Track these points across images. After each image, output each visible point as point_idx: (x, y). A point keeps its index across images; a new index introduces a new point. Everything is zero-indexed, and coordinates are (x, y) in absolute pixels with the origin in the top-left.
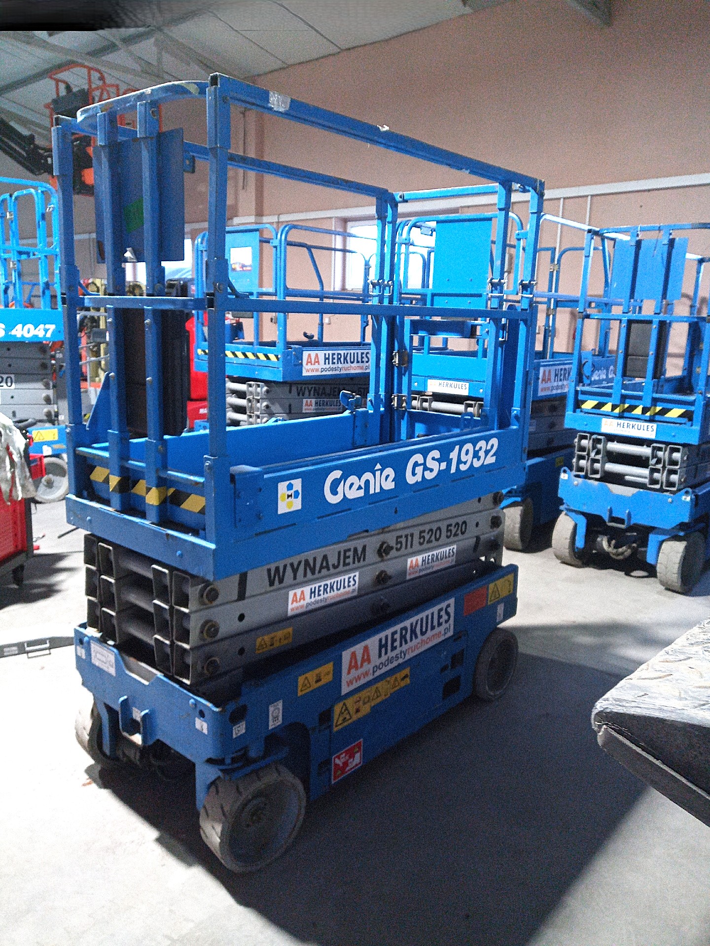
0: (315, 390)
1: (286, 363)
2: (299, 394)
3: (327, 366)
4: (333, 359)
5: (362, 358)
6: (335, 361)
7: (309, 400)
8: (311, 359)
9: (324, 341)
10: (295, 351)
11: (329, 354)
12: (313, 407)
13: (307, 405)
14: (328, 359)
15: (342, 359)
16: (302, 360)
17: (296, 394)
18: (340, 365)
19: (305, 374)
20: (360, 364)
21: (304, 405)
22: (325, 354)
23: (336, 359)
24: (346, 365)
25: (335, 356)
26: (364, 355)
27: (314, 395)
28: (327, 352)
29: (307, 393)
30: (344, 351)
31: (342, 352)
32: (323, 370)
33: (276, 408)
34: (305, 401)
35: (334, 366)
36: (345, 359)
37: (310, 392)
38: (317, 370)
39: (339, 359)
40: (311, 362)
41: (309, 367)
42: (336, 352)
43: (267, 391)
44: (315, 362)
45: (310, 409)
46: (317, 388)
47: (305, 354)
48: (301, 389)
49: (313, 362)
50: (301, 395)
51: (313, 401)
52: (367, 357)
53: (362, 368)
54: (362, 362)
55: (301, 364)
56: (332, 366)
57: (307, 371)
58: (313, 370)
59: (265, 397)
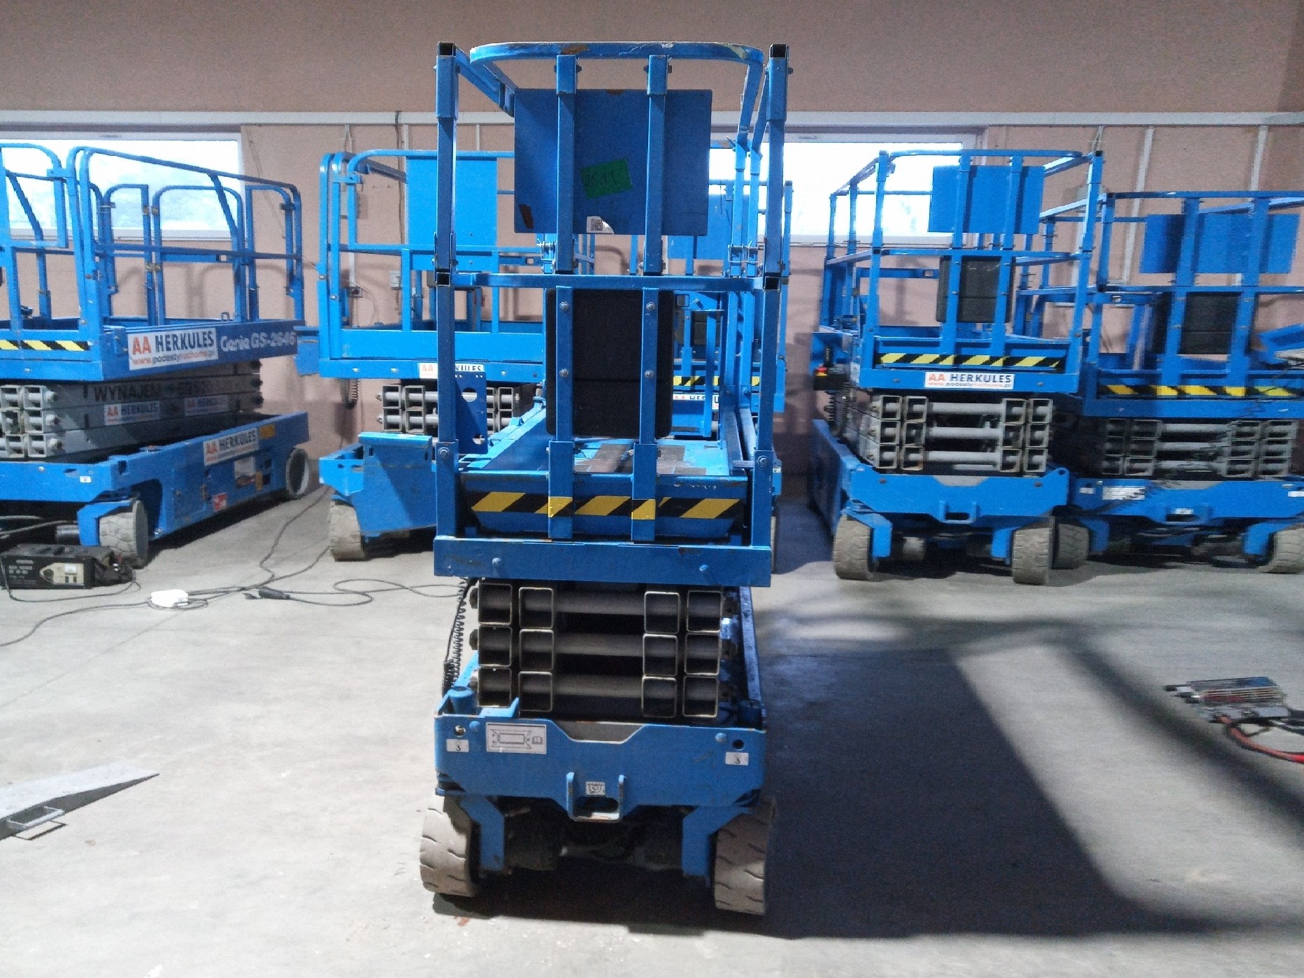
0: (120, 390)
1: (106, 352)
2: (97, 399)
3: (161, 354)
4: (168, 343)
5: (205, 339)
6: (171, 346)
7: (112, 406)
8: (139, 345)
9: (54, 318)
10: (116, 334)
11: (161, 336)
12: (120, 416)
13: (110, 414)
14: (161, 344)
15: (179, 345)
16: (127, 347)
17: (94, 398)
18: (177, 352)
19: (133, 367)
20: (204, 349)
21: (106, 414)
22: (157, 337)
23: (172, 343)
24: (184, 352)
25: (170, 340)
26: (206, 336)
27: (119, 399)
28: (159, 334)
29: (109, 395)
30: (181, 332)
31: (178, 333)
32: (156, 360)
33: (67, 422)
34: (106, 407)
35: (170, 353)
36: (183, 342)
37: (113, 393)
38: (148, 361)
39: (175, 343)
40: (139, 350)
41: (138, 356)
42: (170, 333)
43: (55, 398)
44: (145, 349)
45: (116, 420)
46: (122, 388)
47: (131, 338)
48: (101, 391)
49: (142, 350)
50: (101, 398)
51: (119, 406)
52: (210, 338)
53: (205, 354)
54: (205, 345)
55: (127, 353)
56: (166, 353)
57: (136, 362)
58: (142, 361)
59: (49, 406)
